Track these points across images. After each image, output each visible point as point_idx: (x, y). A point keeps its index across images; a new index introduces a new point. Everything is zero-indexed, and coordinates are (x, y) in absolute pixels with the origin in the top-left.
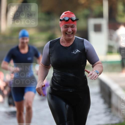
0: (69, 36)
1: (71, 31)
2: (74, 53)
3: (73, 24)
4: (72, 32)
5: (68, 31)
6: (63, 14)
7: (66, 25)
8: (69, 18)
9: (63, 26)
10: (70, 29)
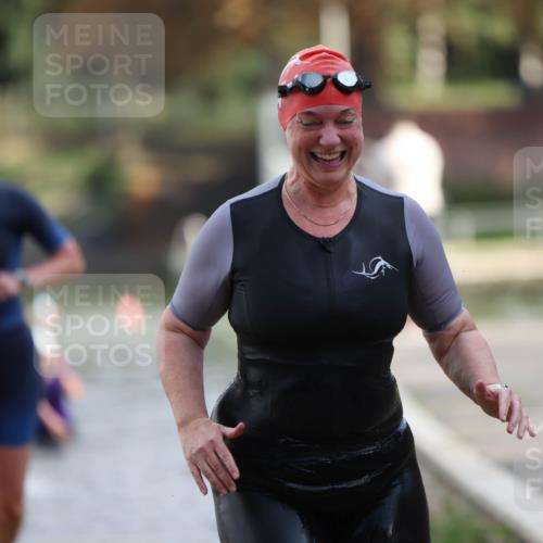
0: (328, 166)
1: (338, 140)
2: (364, 273)
3: (345, 108)
4: (339, 149)
5: (322, 142)
6: (295, 60)
7: (309, 114)
8: (325, 78)
9: (296, 118)
10: (331, 135)
